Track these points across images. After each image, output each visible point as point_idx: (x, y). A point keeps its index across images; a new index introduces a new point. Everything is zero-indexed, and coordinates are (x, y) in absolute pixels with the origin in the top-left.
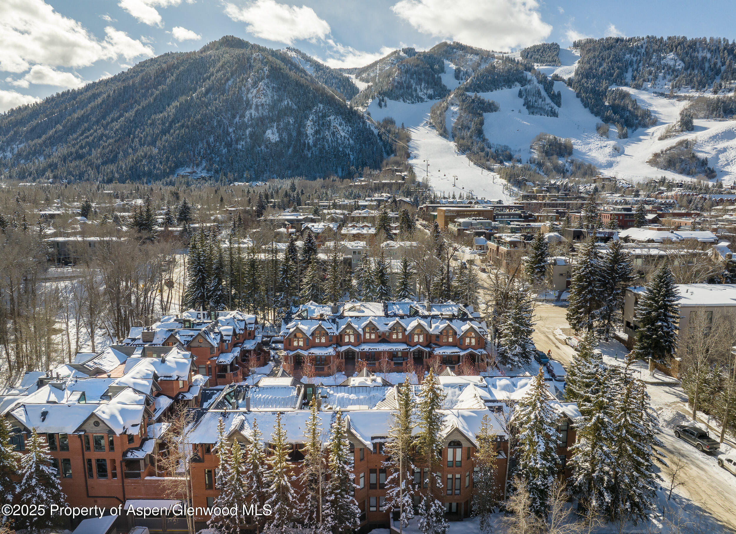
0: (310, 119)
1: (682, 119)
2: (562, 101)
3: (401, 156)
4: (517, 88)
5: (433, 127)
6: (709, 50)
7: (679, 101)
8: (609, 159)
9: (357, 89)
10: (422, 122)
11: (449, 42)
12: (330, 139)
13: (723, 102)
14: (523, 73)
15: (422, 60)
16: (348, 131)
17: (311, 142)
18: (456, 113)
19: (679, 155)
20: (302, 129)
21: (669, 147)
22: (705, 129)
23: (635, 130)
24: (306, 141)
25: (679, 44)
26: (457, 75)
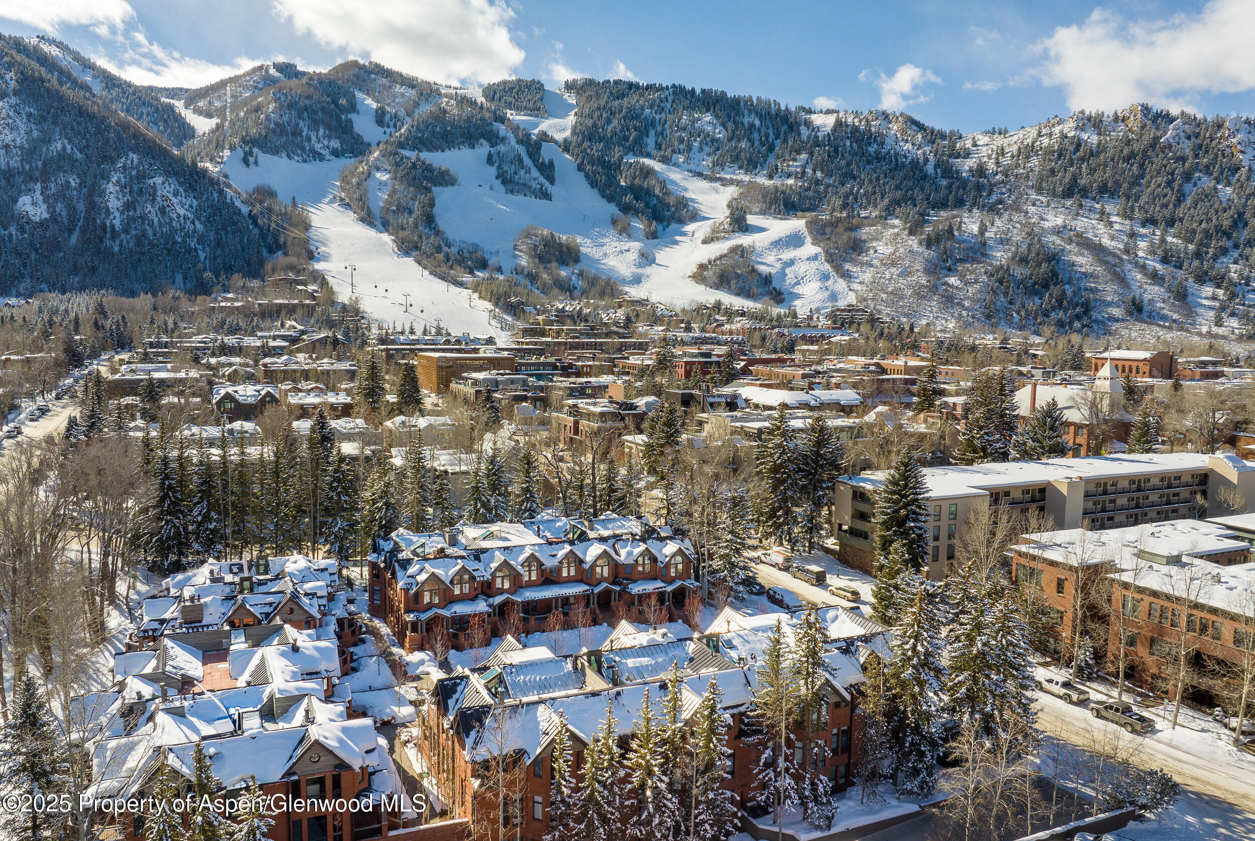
0: (114, 179)
1: (732, 214)
2: (556, 175)
3: (298, 255)
4: (484, 148)
5: (347, 206)
6: (757, 114)
7: (723, 185)
8: (635, 270)
9: (193, 130)
10: (326, 197)
11: (361, 62)
12: (156, 220)
13: (783, 192)
14: (491, 124)
15: (316, 88)
16: (191, 206)
17: (117, 223)
18: (384, 184)
19: (733, 268)
20: (97, 199)
21: (718, 254)
22: (762, 230)
23: (667, 226)
24: (108, 222)
25: (718, 101)
26: (380, 118)
